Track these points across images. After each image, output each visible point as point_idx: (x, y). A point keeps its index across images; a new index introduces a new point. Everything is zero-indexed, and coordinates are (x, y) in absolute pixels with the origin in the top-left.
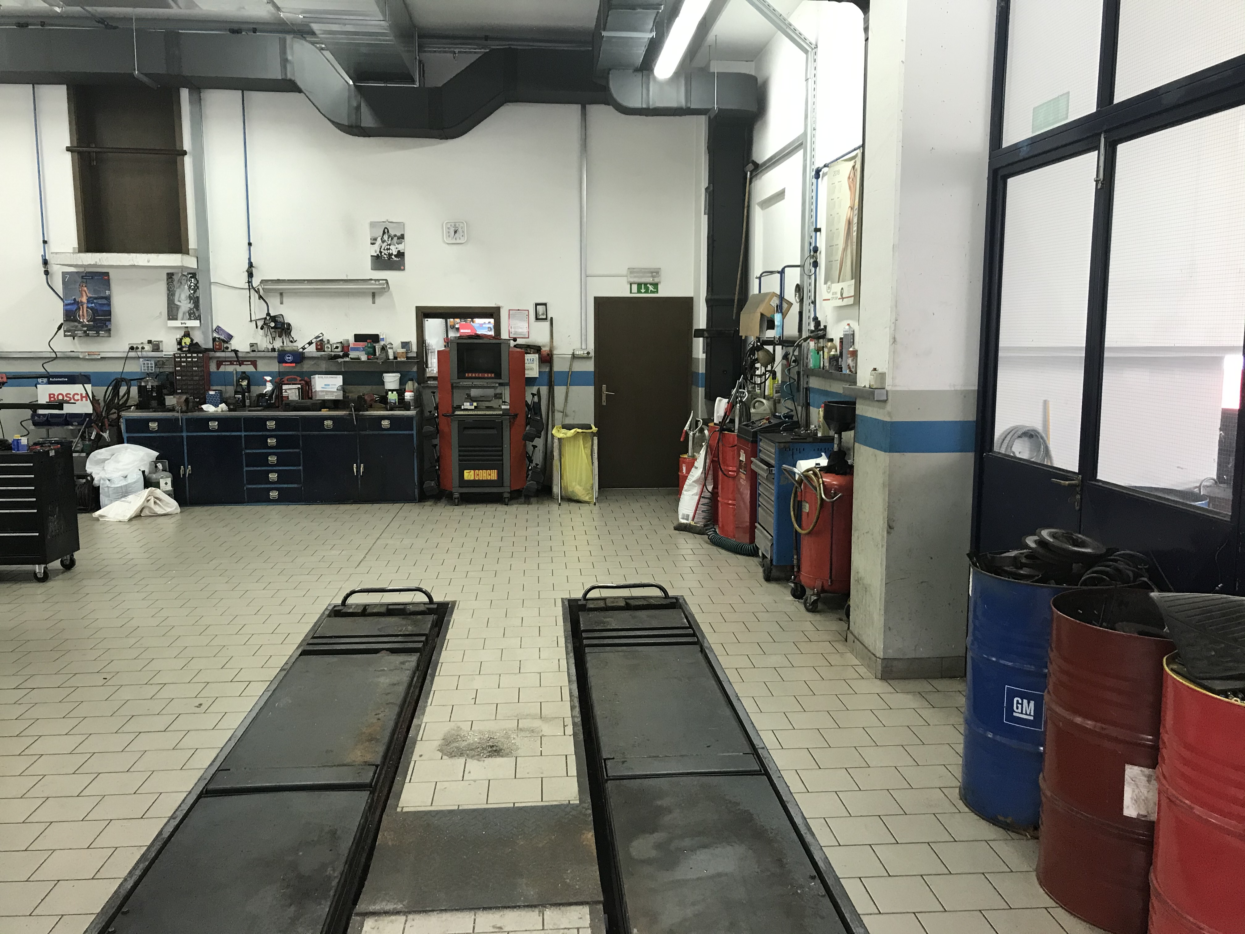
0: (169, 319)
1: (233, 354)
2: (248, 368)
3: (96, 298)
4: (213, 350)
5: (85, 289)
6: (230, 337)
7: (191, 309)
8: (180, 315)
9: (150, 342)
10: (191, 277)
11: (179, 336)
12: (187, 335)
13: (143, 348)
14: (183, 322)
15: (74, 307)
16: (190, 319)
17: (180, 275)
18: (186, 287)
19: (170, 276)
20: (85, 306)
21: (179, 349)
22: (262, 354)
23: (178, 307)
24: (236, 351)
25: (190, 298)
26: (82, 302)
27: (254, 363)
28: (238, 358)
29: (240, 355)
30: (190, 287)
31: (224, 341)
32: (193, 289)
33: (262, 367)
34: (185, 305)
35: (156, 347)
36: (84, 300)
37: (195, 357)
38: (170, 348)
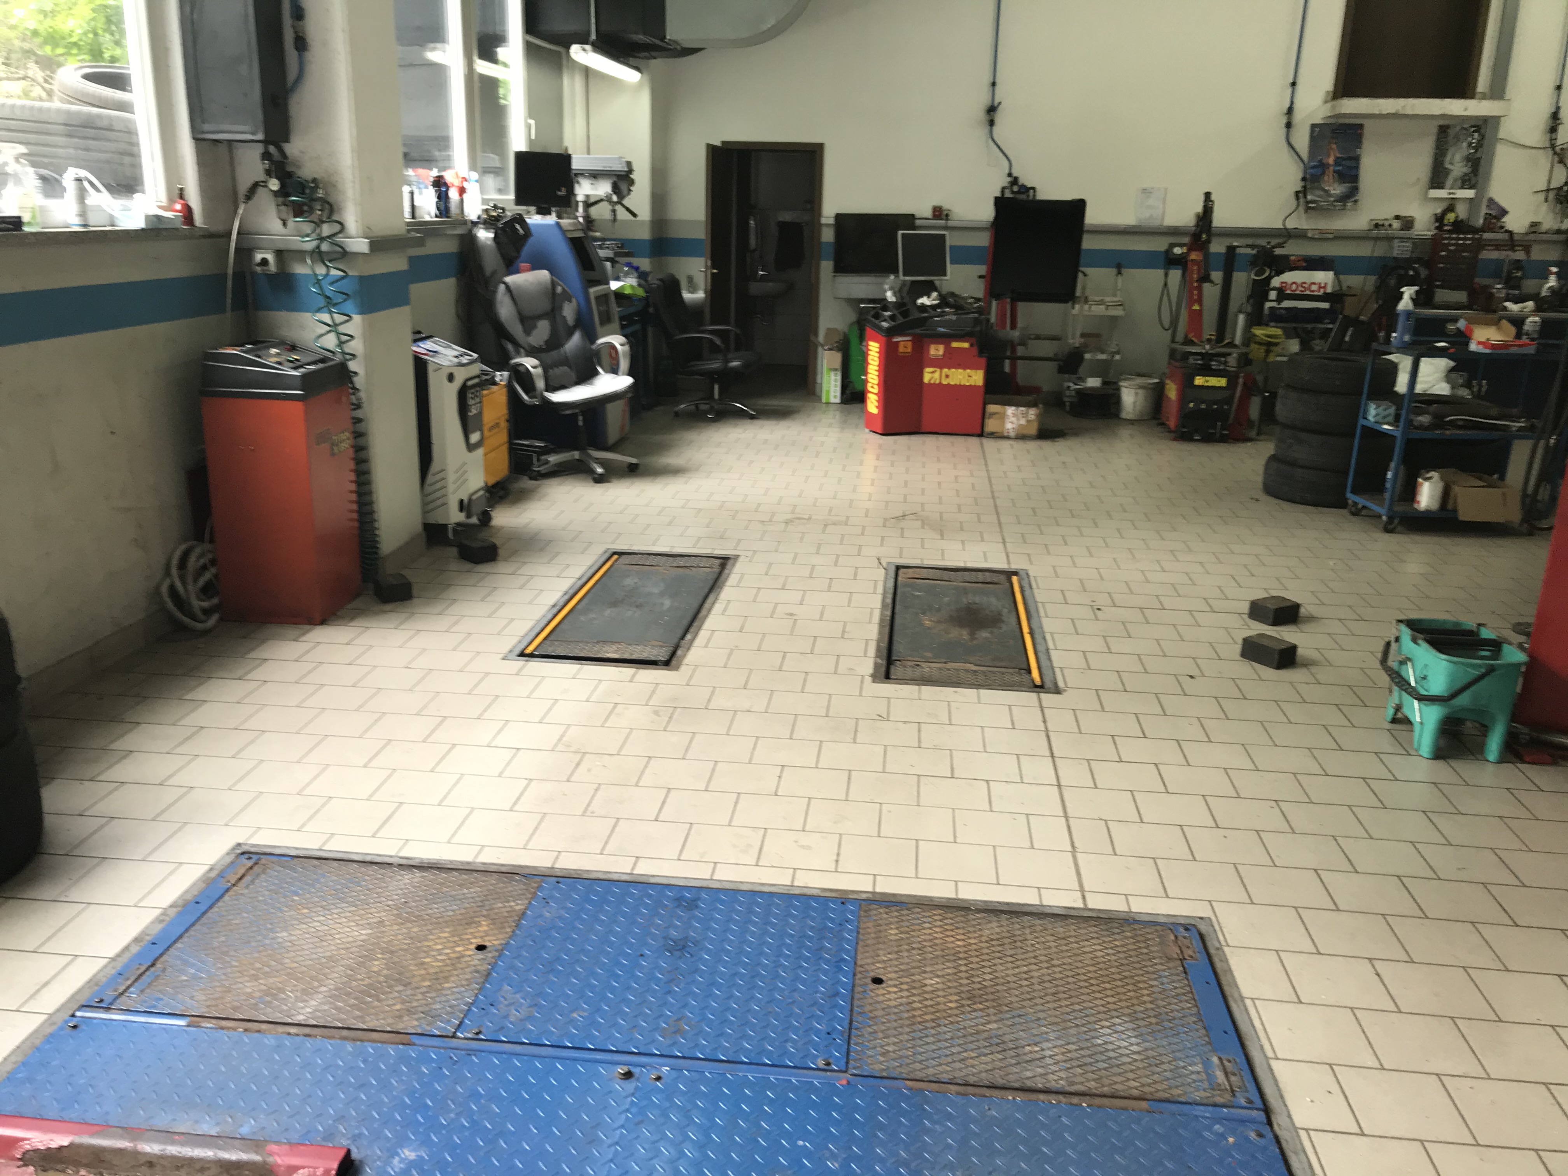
0: (1433, 188)
1: (1506, 236)
2: (1520, 255)
3: (1344, 159)
5: (1334, 146)
6: (1504, 212)
7: (1466, 174)
8: (1449, 182)
9: (1397, 217)
10: (1474, 132)
11: (1439, 211)
12: (1451, 208)
13: (1390, 225)
14: (1452, 191)
15: (1318, 171)
16: (1462, 188)
17: (1458, 128)
18: (1465, 144)
19: (1443, 130)
20: (1331, 168)
21: (1437, 228)
22: (1545, 237)
23: (1447, 172)
24: (1510, 233)
25: (1468, 159)
26: (1329, 164)
28: (1512, 241)
29: (1516, 237)
30: (1470, 144)
31: (1495, 217)
32: (1474, 148)
34: (1458, 169)
35: (1408, 223)
36: (1331, 161)
37: (1461, 239)
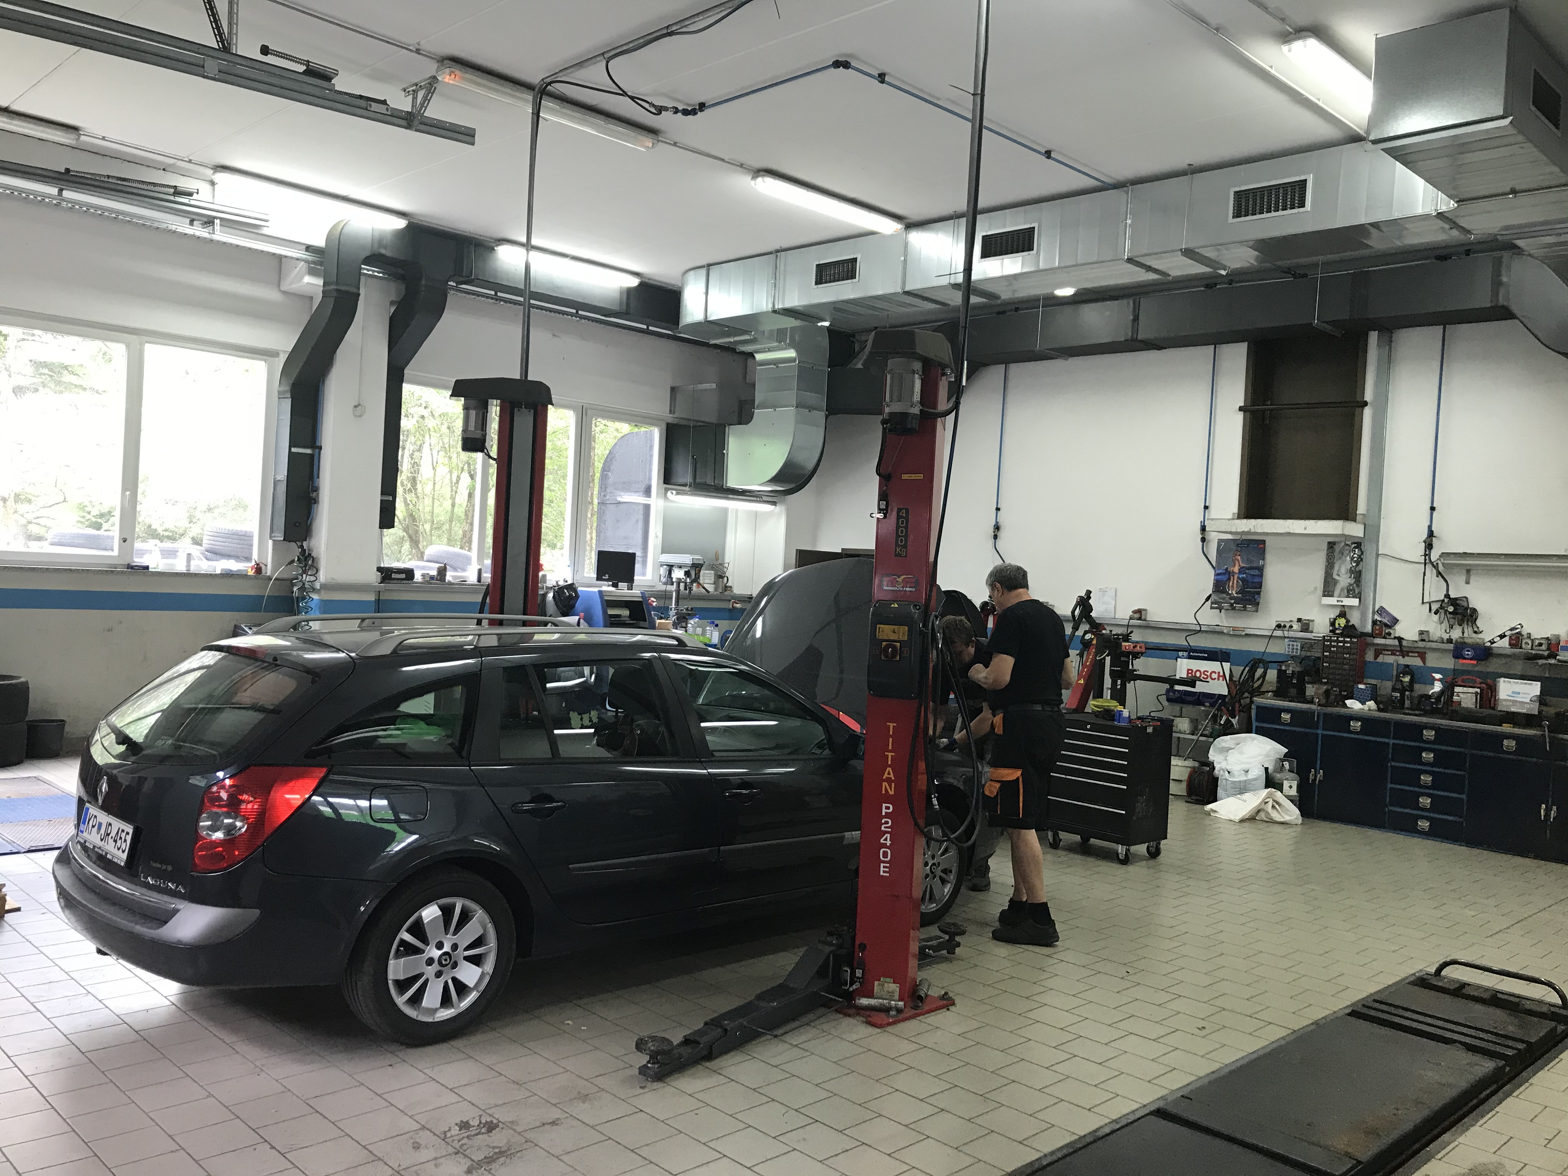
0: (1324, 596)
1: (1396, 642)
2: (1414, 661)
3: (1249, 569)
4: (1372, 635)
5: (1239, 558)
6: (1396, 621)
7: (1350, 585)
8: (1337, 592)
9: (1299, 620)
10: (1355, 548)
11: (1333, 616)
12: (1342, 615)
13: (1291, 627)
14: (1339, 599)
15: (1224, 578)
16: (1348, 597)
17: (1343, 544)
18: (1348, 558)
19: (1331, 545)
20: (1236, 576)
21: (1331, 631)
22: (1434, 645)
23: (1336, 582)
24: (1400, 639)
25: (1351, 571)
26: (1233, 572)
27: (1422, 656)
28: (1401, 647)
29: (1404, 643)
30: (1352, 558)
31: (1386, 625)
32: (1355, 562)
33: (1432, 660)
34: (1344, 579)
35: (1306, 626)
36: (1236, 569)
37: (1347, 642)
38: (1321, 628)
